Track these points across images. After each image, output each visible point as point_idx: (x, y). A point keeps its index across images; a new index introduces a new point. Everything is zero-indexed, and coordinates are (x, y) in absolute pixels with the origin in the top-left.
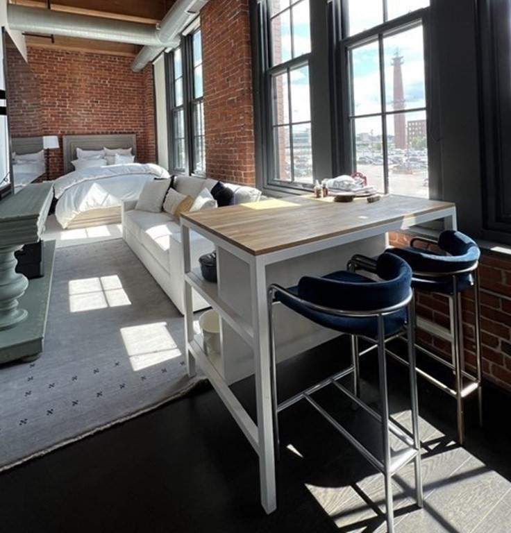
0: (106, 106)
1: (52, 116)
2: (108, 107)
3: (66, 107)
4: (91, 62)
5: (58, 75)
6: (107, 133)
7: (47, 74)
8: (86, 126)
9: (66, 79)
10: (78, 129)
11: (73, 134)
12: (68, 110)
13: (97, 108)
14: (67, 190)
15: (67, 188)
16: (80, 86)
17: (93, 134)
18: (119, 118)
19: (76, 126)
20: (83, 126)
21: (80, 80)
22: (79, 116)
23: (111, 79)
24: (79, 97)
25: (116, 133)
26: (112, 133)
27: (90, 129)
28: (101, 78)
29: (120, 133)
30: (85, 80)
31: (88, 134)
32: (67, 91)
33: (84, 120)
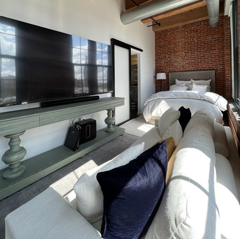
0: (195, 54)
1: (165, 63)
2: (196, 54)
3: (171, 58)
4: (185, 30)
5: (168, 42)
6: (194, 70)
7: (163, 43)
8: (182, 67)
9: (172, 43)
10: (177, 69)
11: (175, 72)
12: (172, 59)
13: (188, 56)
14: (149, 102)
15: (150, 101)
16: (179, 45)
17: (186, 71)
18: (203, 61)
19: (177, 67)
20: (180, 67)
21: (179, 42)
22: (178, 62)
23: (197, 37)
24: (178, 52)
25: (200, 70)
26: (197, 70)
27: (184, 69)
28: (191, 38)
29: (204, 70)
30: (182, 41)
31: (183, 71)
32: (172, 49)
33: (181, 63)
